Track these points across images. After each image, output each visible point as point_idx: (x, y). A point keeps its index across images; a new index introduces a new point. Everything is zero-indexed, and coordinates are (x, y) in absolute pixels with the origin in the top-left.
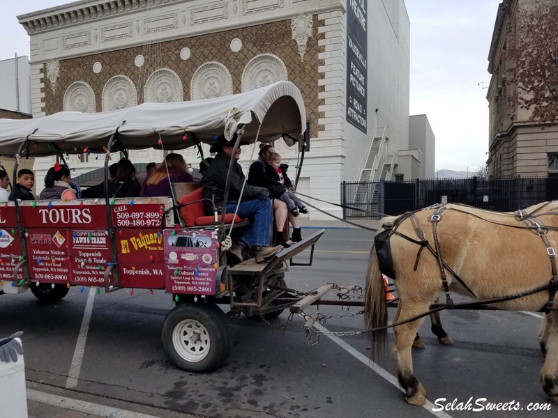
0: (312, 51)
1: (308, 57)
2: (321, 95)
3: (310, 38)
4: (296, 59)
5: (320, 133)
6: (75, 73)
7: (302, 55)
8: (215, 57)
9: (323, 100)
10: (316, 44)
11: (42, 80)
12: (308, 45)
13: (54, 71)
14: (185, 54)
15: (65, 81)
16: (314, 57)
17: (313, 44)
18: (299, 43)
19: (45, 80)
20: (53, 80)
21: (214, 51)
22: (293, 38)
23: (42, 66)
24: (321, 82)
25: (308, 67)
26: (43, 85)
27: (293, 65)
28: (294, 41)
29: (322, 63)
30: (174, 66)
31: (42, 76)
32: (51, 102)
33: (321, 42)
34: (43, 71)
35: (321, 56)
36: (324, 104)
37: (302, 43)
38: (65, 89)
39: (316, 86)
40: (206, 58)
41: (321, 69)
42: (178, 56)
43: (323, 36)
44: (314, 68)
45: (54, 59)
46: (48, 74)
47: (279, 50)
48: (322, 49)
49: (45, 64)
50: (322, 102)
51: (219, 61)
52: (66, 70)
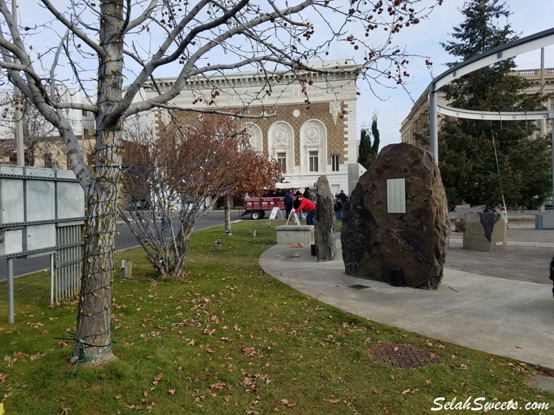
0: (341, 120)
1: (338, 123)
4: (332, 123)
5: (345, 162)
7: (335, 122)
8: (283, 119)
10: (343, 116)
12: (339, 117)
16: (342, 123)
17: (341, 116)
18: (333, 115)
21: (283, 115)
22: (330, 112)
24: (345, 136)
25: (338, 128)
27: (330, 126)
28: (331, 114)
33: (346, 116)
37: (335, 116)
39: (343, 138)
40: (278, 119)
41: (345, 129)
43: (347, 113)
44: (342, 128)
47: (322, 118)
48: (346, 120)
50: (347, 146)
51: (286, 121)
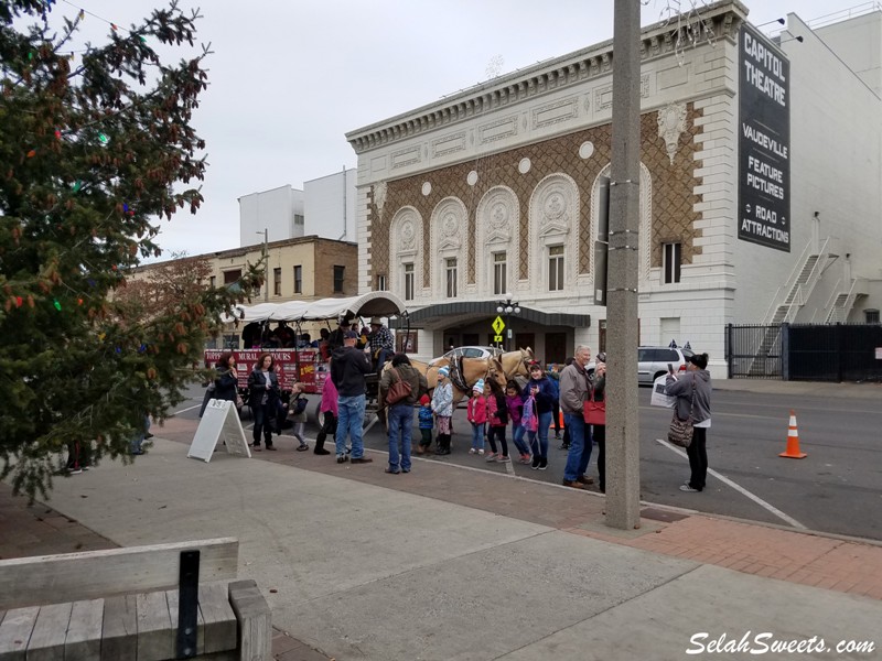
0: (686, 151)
1: (680, 159)
2: (697, 207)
3: (682, 134)
4: (663, 162)
5: (695, 258)
6: (403, 196)
7: (672, 156)
8: (559, 167)
9: (700, 213)
10: (691, 140)
11: (369, 206)
12: (680, 142)
13: (381, 194)
14: (525, 166)
15: (393, 206)
16: (687, 158)
17: (687, 142)
18: (668, 141)
19: (372, 206)
20: (380, 206)
21: (560, 159)
22: (660, 135)
23: (369, 190)
24: (697, 190)
25: (680, 171)
26: (369, 212)
27: (659, 171)
28: (662, 138)
29: (699, 165)
30: (511, 182)
31: (369, 200)
32: (378, 231)
33: (697, 139)
34: (371, 195)
35: (697, 156)
36: (701, 219)
37: (672, 140)
38: (392, 216)
39: (691, 195)
40: (549, 169)
41: (697, 173)
42: (516, 169)
43: (700, 130)
44: (688, 172)
45: (382, 181)
46: (375, 198)
47: (642, 153)
48: (699, 148)
49: (372, 187)
50: (699, 216)
51: (565, 172)
52: (394, 194)
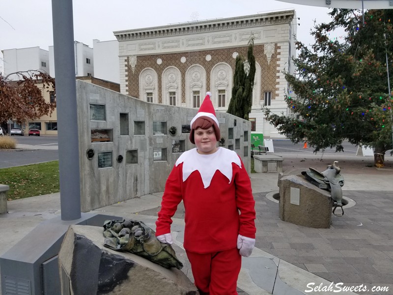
0: (274, 60)
2: (277, 80)
3: (273, 54)
4: (266, 63)
5: (276, 97)
6: (146, 63)
7: (269, 62)
8: (224, 60)
9: (279, 82)
10: (276, 57)
11: (126, 66)
12: (272, 57)
13: (133, 62)
14: (209, 58)
15: (140, 67)
16: (275, 63)
17: (274, 57)
19: (128, 66)
20: (133, 66)
21: (224, 57)
22: (265, 53)
23: (126, 58)
24: (278, 74)
25: (271, 67)
26: (126, 68)
28: (265, 55)
29: (279, 66)
30: (202, 63)
31: (126, 63)
32: (132, 77)
33: (278, 56)
34: (127, 61)
35: (278, 63)
36: (279, 84)
37: (269, 56)
38: (140, 71)
39: (275, 76)
40: (219, 61)
41: (278, 68)
42: (205, 58)
43: (279, 54)
44: (275, 68)
45: (134, 55)
46: (130, 62)
47: (258, 59)
49: (128, 57)
51: (226, 62)
52: (141, 62)
